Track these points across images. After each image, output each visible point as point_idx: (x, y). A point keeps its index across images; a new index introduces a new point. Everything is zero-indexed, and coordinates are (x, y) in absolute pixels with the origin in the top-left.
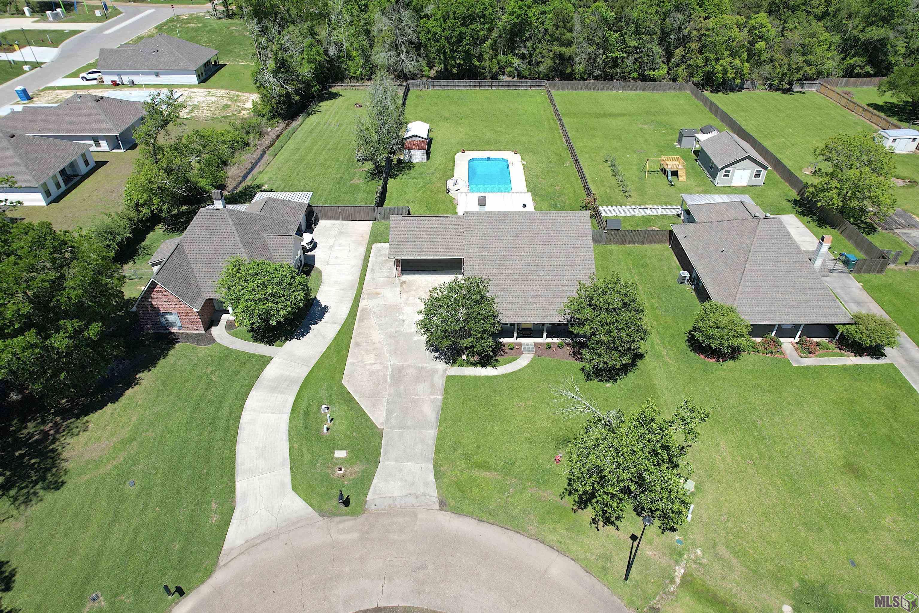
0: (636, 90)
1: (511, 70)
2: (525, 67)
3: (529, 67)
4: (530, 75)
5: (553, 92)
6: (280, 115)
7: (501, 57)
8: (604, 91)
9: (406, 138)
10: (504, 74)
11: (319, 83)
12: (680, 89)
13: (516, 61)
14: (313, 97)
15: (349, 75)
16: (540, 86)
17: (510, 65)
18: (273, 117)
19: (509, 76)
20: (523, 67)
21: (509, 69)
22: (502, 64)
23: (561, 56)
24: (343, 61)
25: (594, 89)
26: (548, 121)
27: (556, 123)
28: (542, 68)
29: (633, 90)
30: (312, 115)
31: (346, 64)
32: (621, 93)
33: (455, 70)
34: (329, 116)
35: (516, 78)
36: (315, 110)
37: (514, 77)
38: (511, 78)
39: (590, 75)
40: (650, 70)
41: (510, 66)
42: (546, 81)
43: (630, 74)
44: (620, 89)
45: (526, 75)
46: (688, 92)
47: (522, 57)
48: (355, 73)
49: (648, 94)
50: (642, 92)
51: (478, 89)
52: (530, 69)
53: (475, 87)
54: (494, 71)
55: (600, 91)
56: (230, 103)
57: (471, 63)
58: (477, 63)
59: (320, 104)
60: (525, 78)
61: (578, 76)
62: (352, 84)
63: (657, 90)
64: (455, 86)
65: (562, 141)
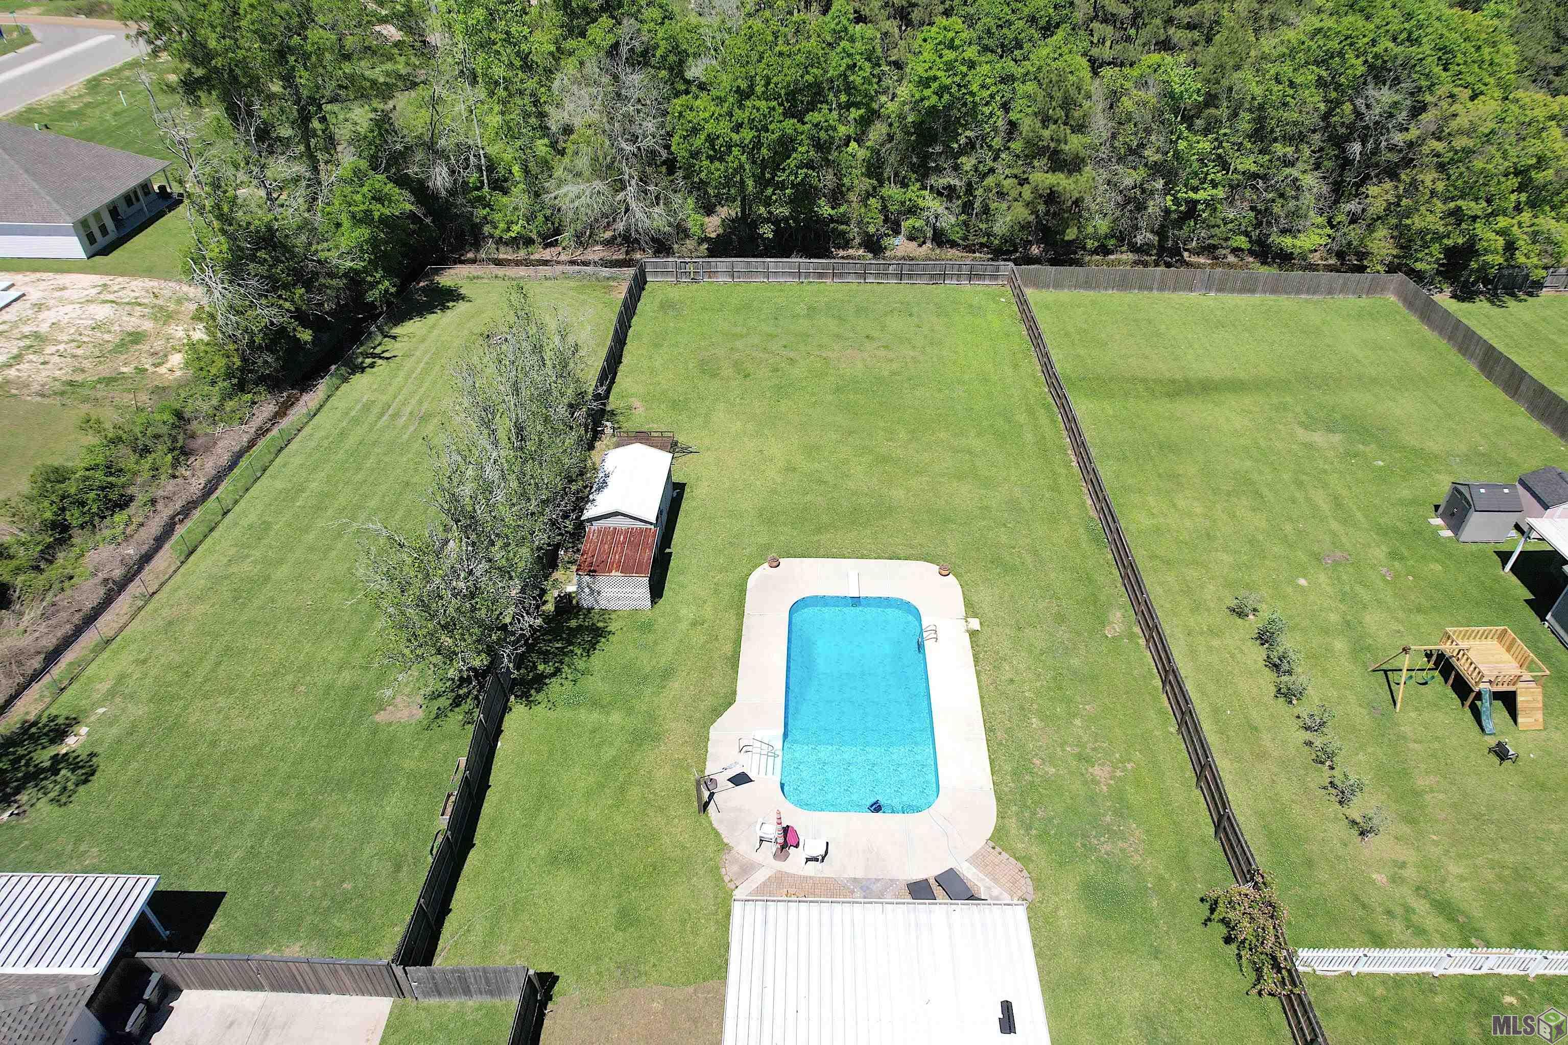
0: (1252, 291)
1: (917, 225)
2: (953, 220)
3: (963, 217)
4: (965, 238)
5: (1030, 293)
6: (261, 380)
7: (892, 191)
8: (1166, 294)
9: (590, 520)
10: (897, 232)
11: (389, 272)
12: (1371, 290)
13: (933, 205)
14: (371, 312)
15: (492, 236)
16: (994, 277)
17: (912, 210)
18: (241, 387)
19: (911, 238)
20: (949, 221)
21: (910, 221)
22: (892, 208)
23: (1052, 197)
24: (480, 199)
25: (1140, 288)
26: (1031, 412)
27: (1053, 421)
28: (1001, 226)
29: (1243, 290)
30: (363, 370)
31: (488, 205)
32: (1211, 300)
33: (767, 231)
34: (406, 379)
35: (929, 244)
36: (378, 350)
37: (924, 243)
38: (915, 244)
39: (1121, 239)
40: (1284, 232)
41: (914, 213)
42: (1011, 264)
43: (1227, 239)
44: (1208, 288)
45: (954, 237)
46: (1393, 298)
47: (948, 193)
48: (508, 230)
49: (1285, 302)
50: (1270, 299)
51: (829, 281)
52: (966, 224)
53: (821, 275)
54: (871, 229)
55: (1155, 293)
56: (148, 325)
57: (811, 210)
58: (825, 210)
59: (396, 331)
60: (953, 244)
61: (1090, 244)
62: (501, 256)
63: (1308, 292)
64: (767, 275)
65: (1084, 503)
